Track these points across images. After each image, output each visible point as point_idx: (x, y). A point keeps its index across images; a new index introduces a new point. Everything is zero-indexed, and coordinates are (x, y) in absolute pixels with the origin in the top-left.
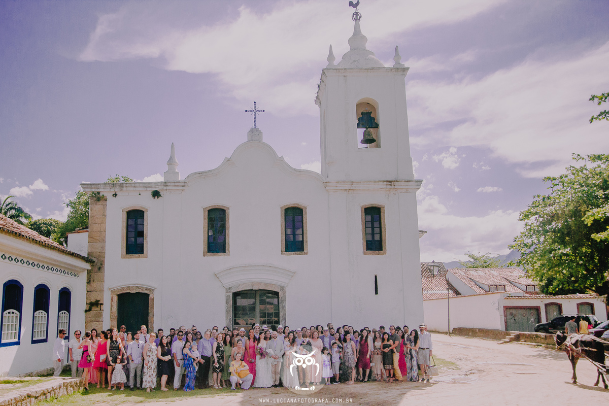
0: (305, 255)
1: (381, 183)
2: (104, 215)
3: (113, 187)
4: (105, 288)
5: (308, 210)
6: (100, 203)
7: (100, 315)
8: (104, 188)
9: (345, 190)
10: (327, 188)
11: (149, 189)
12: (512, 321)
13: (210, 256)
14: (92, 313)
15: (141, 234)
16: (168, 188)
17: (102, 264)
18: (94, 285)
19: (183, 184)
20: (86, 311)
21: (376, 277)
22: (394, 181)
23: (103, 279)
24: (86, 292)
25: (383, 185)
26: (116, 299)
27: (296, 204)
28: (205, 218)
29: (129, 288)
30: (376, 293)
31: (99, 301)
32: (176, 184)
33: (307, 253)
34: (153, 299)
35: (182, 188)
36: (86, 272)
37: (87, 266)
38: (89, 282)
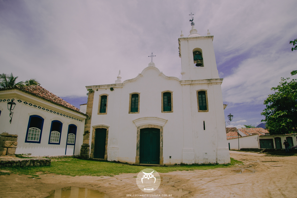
0: (172, 113)
1: (205, 81)
2: (93, 98)
3: (97, 87)
4: (91, 126)
5: (173, 93)
6: (92, 93)
7: (88, 137)
8: (93, 87)
9: (189, 84)
10: (181, 84)
11: (109, 87)
12: (263, 144)
13: (131, 113)
14: (86, 136)
15: (105, 105)
16: (116, 86)
17: (91, 116)
18: (87, 124)
19: (122, 84)
20: (84, 135)
21: (204, 122)
22: (211, 79)
23: (91, 123)
24: (84, 127)
25: (206, 82)
26: (94, 130)
27: (168, 91)
28: (130, 98)
29: (99, 126)
30: (204, 129)
31: (88, 131)
32: (119, 84)
33: (173, 112)
34: (108, 131)
35: (121, 86)
36: (85, 120)
37: (85, 117)
38: (86, 124)
